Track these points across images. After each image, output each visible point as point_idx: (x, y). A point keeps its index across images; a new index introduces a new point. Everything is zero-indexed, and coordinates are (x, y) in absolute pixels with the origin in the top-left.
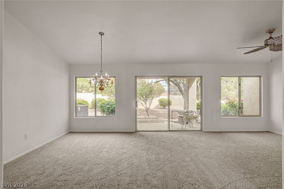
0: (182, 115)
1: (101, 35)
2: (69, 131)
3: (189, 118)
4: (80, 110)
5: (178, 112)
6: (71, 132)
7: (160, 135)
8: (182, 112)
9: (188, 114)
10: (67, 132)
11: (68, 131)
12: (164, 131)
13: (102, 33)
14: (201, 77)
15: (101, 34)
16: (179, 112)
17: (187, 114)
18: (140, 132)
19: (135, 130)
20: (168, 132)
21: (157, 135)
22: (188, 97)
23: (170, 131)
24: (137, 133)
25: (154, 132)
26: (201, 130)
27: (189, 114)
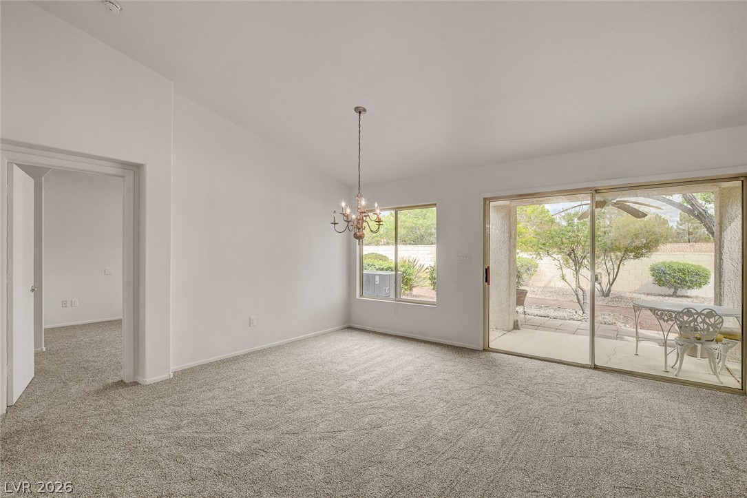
1: (360, 113)
2: (347, 325)
3: (697, 336)
4: (378, 283)
5: (651, 309)
6: (350, 327)
10: (342, 326)
11: (344, 324)
13: (361, 109)
15: (359, 111)
16: (655, 309)
17: (686, 318)
18: (495, 354)
19: (484, 345)
20: (587, 370)
24: (484, 356)
26: (744, 390)
27: (695, 320)
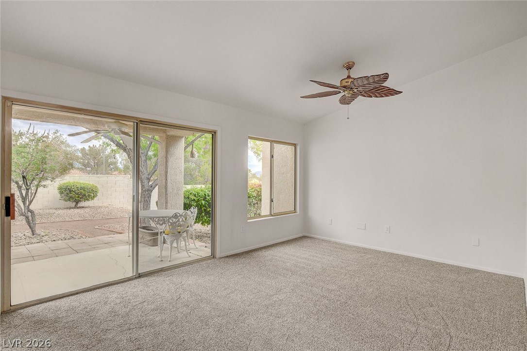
0: (162, 224)
3: (179, 231)
7: (118, 301)
8: (163, 217)
9: (177, 222)
12: (123, 282)
14: (214, 134)
16: (154, 218)
17: (174, 220)
18: (29, 311)
20: (136, 282)
21: (105, 303)
22: (166, 180)
23: (140, 276)
25: (88, 295)
26: (213, 256)
27: (179, 221)
